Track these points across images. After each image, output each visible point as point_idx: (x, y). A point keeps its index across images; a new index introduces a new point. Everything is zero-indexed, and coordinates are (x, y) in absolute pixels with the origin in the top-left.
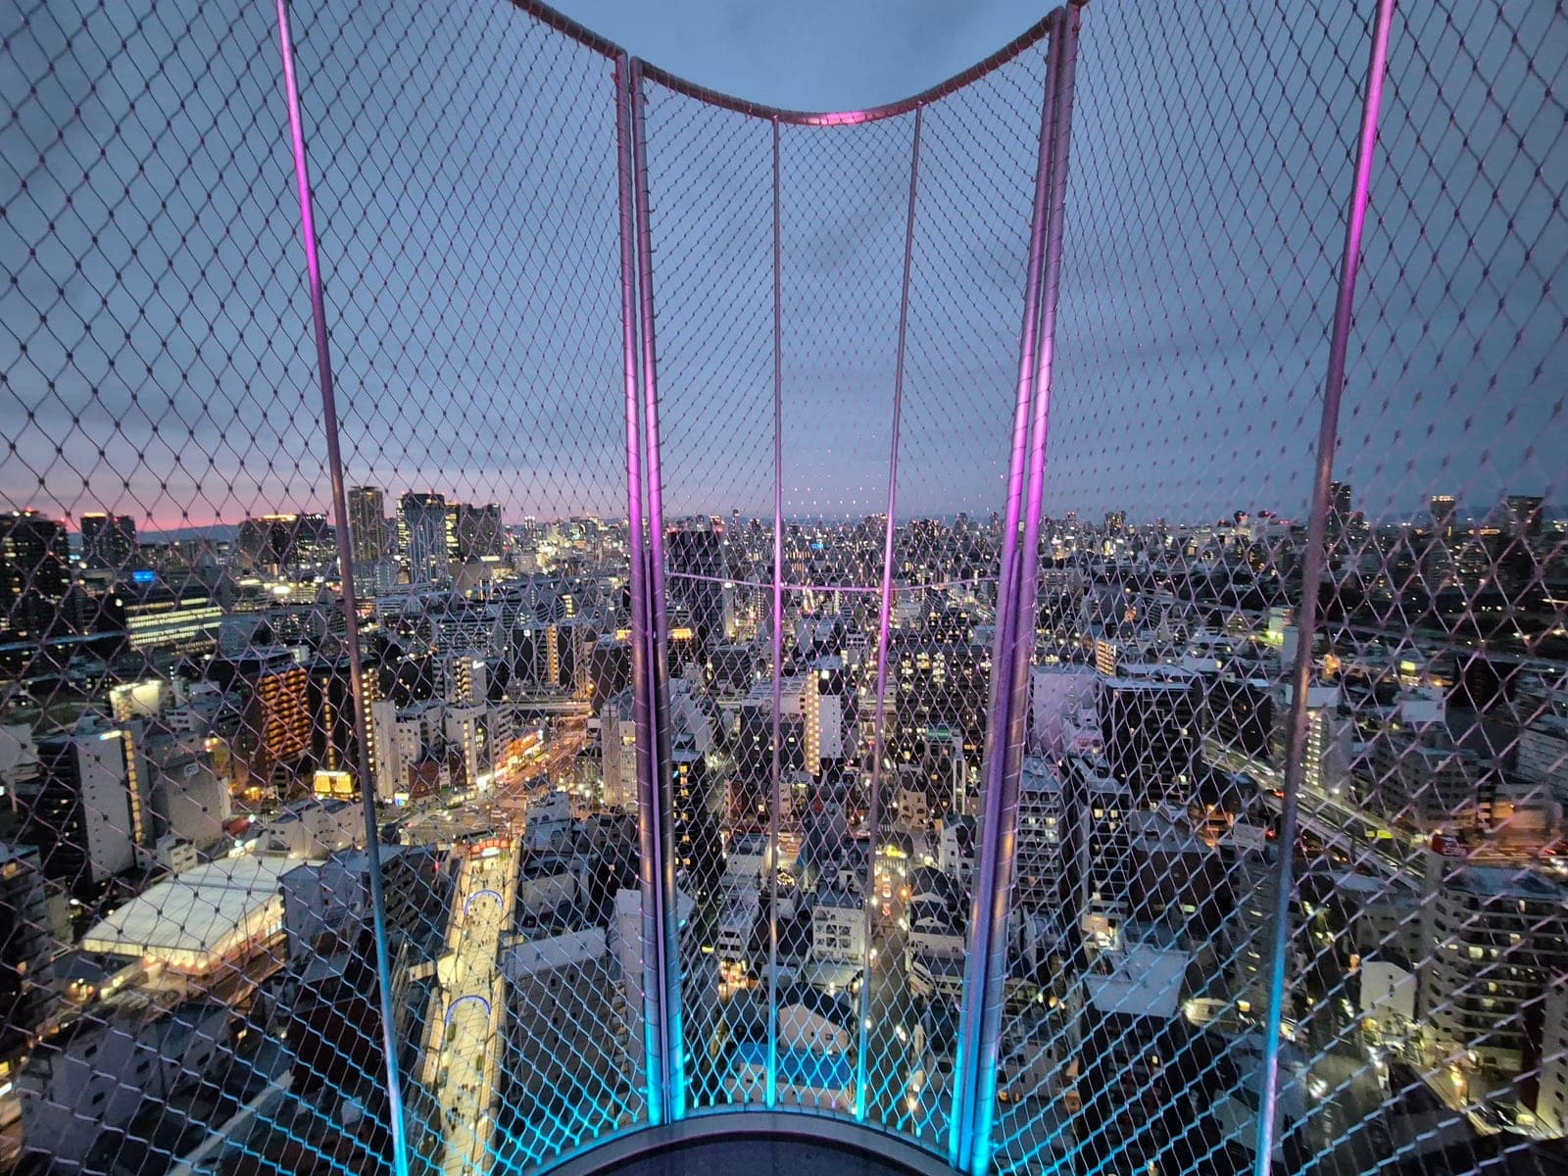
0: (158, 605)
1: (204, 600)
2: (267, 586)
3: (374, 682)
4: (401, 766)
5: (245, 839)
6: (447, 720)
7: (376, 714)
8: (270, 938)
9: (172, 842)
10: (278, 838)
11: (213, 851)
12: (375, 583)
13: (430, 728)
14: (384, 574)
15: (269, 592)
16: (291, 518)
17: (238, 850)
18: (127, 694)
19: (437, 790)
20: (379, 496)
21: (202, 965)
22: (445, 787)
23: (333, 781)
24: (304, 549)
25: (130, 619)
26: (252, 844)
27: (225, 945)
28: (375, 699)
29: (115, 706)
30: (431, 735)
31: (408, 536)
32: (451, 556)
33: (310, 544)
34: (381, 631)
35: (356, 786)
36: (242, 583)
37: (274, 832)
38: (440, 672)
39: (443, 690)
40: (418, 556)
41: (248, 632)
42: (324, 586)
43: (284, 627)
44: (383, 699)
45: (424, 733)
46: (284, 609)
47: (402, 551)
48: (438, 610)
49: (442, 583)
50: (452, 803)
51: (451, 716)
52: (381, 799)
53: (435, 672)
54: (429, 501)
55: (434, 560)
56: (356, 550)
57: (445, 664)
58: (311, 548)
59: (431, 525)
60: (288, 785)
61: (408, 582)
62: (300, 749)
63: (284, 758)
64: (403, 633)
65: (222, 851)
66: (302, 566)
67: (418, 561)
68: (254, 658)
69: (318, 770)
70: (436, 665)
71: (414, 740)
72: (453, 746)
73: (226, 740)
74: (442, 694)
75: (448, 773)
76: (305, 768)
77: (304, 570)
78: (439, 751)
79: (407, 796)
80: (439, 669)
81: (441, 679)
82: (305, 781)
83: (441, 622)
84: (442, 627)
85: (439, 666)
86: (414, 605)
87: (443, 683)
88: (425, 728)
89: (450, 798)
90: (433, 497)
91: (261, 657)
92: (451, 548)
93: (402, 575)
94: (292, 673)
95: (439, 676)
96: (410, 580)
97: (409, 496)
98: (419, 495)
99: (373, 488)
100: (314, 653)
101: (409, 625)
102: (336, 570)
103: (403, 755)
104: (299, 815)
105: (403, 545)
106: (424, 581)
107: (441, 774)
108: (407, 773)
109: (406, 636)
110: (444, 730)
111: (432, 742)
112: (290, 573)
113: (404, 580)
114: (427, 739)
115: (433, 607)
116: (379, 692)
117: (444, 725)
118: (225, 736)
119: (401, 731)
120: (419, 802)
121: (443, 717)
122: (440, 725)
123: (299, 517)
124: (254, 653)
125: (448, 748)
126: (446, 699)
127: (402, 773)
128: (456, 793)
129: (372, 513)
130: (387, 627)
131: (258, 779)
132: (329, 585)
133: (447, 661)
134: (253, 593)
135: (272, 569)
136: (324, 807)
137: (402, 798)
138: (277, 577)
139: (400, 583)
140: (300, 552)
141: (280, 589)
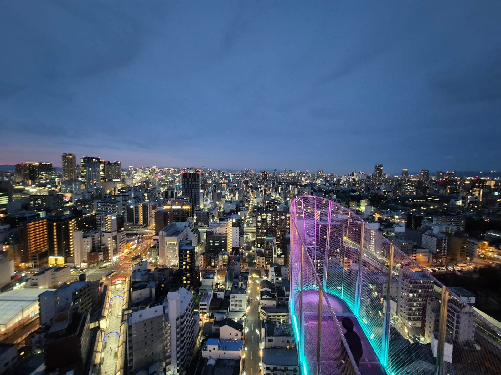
2: (27, 189)
3: (74, 224)
4: (84, 254)
5: (20, 282)
6: (103, 237)
7: (74, 236)
8: (32, 318)
10: (34, 281)
11: (6, 288)
12: (72, 188)
13: (96, 240)
14: (75, 185)
15: (28, 191)
16: (37, 164)
17: (17, 287)
19: (97, 262)
20: (74, 158)
21: (3, 330)
22: (101, 261)
23: (56, 260)
24: (42, 175)
26: (24, 284)
27: (14, 321)
28: (74, 230)
30: (96, 242)
31: (85, 172)
32: (101, 179)
33: (44, 173)
34: (74, 205)
35: (66, 261)
36: (16, 187)
37: (33, 279)
38: (100, 220)
39: (100, 227)
40: (89, 179)
41: (19, 206)
42: (51, 189)
43: (35, 204)
44: (77, 230)
45: (93, 242)
46: (34, 197)
47: (83, 177)
48: (97, 198)
49: (98, 188)
50: (103, 266)
51: (104, 236)
52: (76, 266)
53: (98, 220)
54: (94, 160)
55: (95, 180)
56: (64, 176)
57: (101, 217)
58: (45, 175)
59: (95, 168)
60: (38, 262)
61: (84, 188)
62: (43, 249)
63: (36, 252)
64: (83, 206)
65: (10, 288)
66: (41, 181)
67: (89, 181)
68: (24, 216)
69: (50, 256)
70: (98, 218)
71: (89, 244)
72: (104, 246)
73: (12, 246)
74: (100, 228)
75: (102, 256)
76: (45, 255)
77: (42, 183)
78: (99, 248)
79: (86, 264)
80: (99, 219)
81: (100, 223)
82: (45, 260)
83: (99, 202)
84: (99, 204)
85: (99, 218)
86: (87, 196)
87: (100, 224)
88: (94, 240)
89: (102, 265)
90: (95, 158)
91: (27, 215)
92: (102, 176)
93: (82, 185)
94: (41, 221)
95: (99, 222)
96: (86, 187)
97: (86, 158)
98: (90, 158)
99: (72, 154)
100: (48, 214)
101: (86, 203)
102: (55, 183)
103: (85, 250)
104: (44, 273)
105: (83, 175)
106: (91, 188)
107: (99, 256)
108: (86, 256)
109: (84, 207)
110: (101, 241)
111: (96, 245)
112: (36, 184)
113: (83, 187)
114: (94, 244)
115: (95, 197)
116: (76, 228)
117: (101, 239)
118: (12, 245)
119: (84, 241)
120: (91, 266)
121: (100, 236)
122: (99, 239)
123: (41, 163)
124: (24, 214)
125: (102, 247)
126: (102, 230)
127: (84, 256)
128: (105, 263)
129: (71, 163)
130: (77, 204)
131: (25, 260)
132: (53, 189)
133: (102, 217)
134: (21, 191)
135: (28, 182)
136: (53, 270)
137: (84, 265)
138: (31, 185)
139: (82, 188)
140: (40, 176)
141: (33, 190)
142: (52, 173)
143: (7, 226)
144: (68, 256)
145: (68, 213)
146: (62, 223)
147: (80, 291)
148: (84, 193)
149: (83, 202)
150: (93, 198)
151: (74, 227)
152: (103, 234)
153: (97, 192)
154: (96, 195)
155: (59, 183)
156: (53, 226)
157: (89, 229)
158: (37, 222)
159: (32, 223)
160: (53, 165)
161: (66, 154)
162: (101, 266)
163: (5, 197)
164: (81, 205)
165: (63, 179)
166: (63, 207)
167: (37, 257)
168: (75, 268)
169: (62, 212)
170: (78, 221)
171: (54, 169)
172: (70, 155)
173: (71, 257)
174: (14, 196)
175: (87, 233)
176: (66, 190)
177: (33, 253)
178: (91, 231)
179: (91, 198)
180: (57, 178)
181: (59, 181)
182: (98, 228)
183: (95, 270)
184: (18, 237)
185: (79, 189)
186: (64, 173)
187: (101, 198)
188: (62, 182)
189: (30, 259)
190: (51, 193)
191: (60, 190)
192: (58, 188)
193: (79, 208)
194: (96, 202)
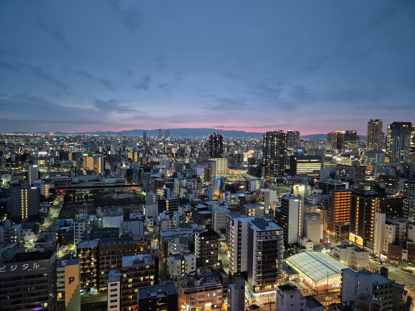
0: (305, 161)
1: (316, 160)
2: (334, 157)
3: (377, 204)
4: (385, 243)
5: (327, 249)
6: (409, 230)
7: (376, 218)
9: (307, 240)
10: (337, 252)
11: (317, 248)
12: (375, 160)
13: (401, 231)
14: (379, 157)
15: (335, 160)
16: (344, 132)
17: (324, 251)
18: (297, 187)
19: (400, 260)
20: (381, 123)
21: (314, 286)
22: (404, 260)
23: (356, 239)
24: (347, 144)
25: (298, 164)
26: (329, 250)
27: (321, 283)
28: (377, 211)
29: (294, 191)
30: (400, 234)
31: (391, 141)
32: (411, 151)
33: (349, 142)
34: (377, 181)
35: (365, 244)
36: (327, 155)
37: (336, 250)
38: (407, 207)
39: (408, 215)
40: (395, 151)
41: (328, 173)
42: (354, 159)
43: (340, 173)
44: (380, 212)
45: (397, 232)
46: (340, 167)
47: (388, 147)
48: (403, 176)
49: (406, 164)
50: (407, 269)
51: (411, 228)
52: (375, 254)
53: (405, 206)
54: (404, 126)
55: (403, 152)
56: (368, 146)
57: (410, 203)
58: (349, 144)
59: (404, 136)
60: (340, 234)
61: (389, 161)
62: (345, 222)
63: (340, 223)
64: (386, 184)
65: (319, 249)
66: (346, 151)
67: (395, 153)
68: (333, 184)
69: (351, 232)
70: (405, 203)
71: (392, 233)
72: (411, 243)
73: (323, 211)
74: (407, 217)
75: (407, 254)
76: (346, 229)
77: (347, 152)
78: (403, 243)
79: (386, 257)
80: (407, 205)
81: (407, 210)
82: (346, 234)
83: (406, 182)
84: (406, 185)
85: (408, 203)
86: (392, 172)
87: (408, 212)
88: (398, 230)
89: (406, 266)
90: (406, 123)
91: (335, 184)
92: (411, 148)
93: (386, 158)
94: (346, 193)
95: (407, 208)
96: (390, 160)
97: (395, 123)
98: (399, 123)
99: (379, 120)
100: (351, 186)
101: (390, 181)
102: (358, 153)
103: (386, 238)
104: (346, 248)
105: (388, 145)
106: (397, 162)
107: (403, 254)
108: (387, 247)
109: (387, 186)
110: (406, 234)
111: (400, 237)
112: (341, 153)
113: (387, 160)
114: (398, 235)
115: (400, 174)
116: (379, 208)
117: (407, 231)
118: (322, 209)
119: (387, 228)
120: (391, 262)
121: (407, 227)
122: (405, 231)
123: (347, 132)
124: (333, 182)
125: (408, 242)
126: (409, 219)
127: (385, 246)
128: (410, 265)
129: (377, 131)
130: (379, 180)
131: (330, 228)
132: (356, 159)
133: (412, 202)
134: (330, 159)
135: (336, 150)
136: (353, 248)
137: (383, 257)
138: (338, 154)
139: (385, 162)
140: (346, 145)
141: (339, 159)
142: (356, 142)
143: (321, 191)
144: (368, 238)
145: (369, 188)
146: (365, 199)
147: (382, 287)
148: (388, 168)
149: (385, 178)
150: (399, 175)
151: (377, 207)
152: (410, 225)
153: (404, 168)
154: (402, 171)
155: (362, 153)
156: (357, 200)
157: (393, 214)
158: (343, 193)
159: (339, 193)
160: (358, 134)
161: (372, 120)
162: (404, 268)
163: (319, 164)
164: (384, 182)
165: (366, 149)
166: (364, 181)
167: (340, 229)
168: (373, 256)
169: (363, 186)
170: (382, 201)
171: (359, 138)
172: (377, 121)
173: (370, 241)
174: (325, 164)
175: (391, 218)
176: (368, 162)
177: (337, 223)
178: (395, 217)
179: (395, 175)
180: (359, 147)
181: (361, 151)
182: (404, 216)
183: (396, 269)
184: (327, 203)
185: (383, 162)
186: (368, 142)
187: (408, 176)
188: (365, 153)
189: (334, 229)
190: (355, 164)
191: (363, 161)
192: (360, 159)
193: (382, 185)
194: (402, 181)
